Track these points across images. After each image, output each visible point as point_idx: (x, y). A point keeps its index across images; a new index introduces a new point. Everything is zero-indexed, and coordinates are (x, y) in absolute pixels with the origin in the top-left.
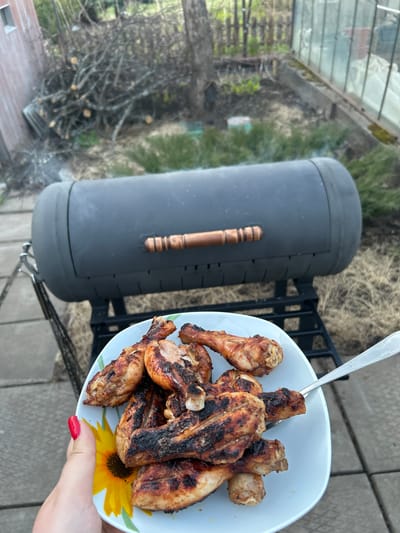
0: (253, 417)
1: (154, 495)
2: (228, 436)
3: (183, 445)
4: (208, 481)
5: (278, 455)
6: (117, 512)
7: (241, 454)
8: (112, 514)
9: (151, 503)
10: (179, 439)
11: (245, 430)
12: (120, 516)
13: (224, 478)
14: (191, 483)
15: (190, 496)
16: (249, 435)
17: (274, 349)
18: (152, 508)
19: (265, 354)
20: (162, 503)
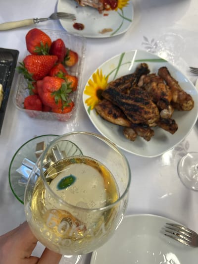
0: (152, 115)
1: (102, 109)
2: (138, 113)
3: (123, 104)
4: (121, 121)
5: (149, 134)
6: (88, 105)
7: (137, 122)
8: (87, 104)
9: (100, 111)
10: (124, 101)
11: (145, 116)
12: (88, 107)
13: (126, 125)
14: (115, 117)
15: (112, 120)
16: (146, 119)
17: (191, 103)
18: (99, 113)
19: (186, 101)
20: (103, 114)
